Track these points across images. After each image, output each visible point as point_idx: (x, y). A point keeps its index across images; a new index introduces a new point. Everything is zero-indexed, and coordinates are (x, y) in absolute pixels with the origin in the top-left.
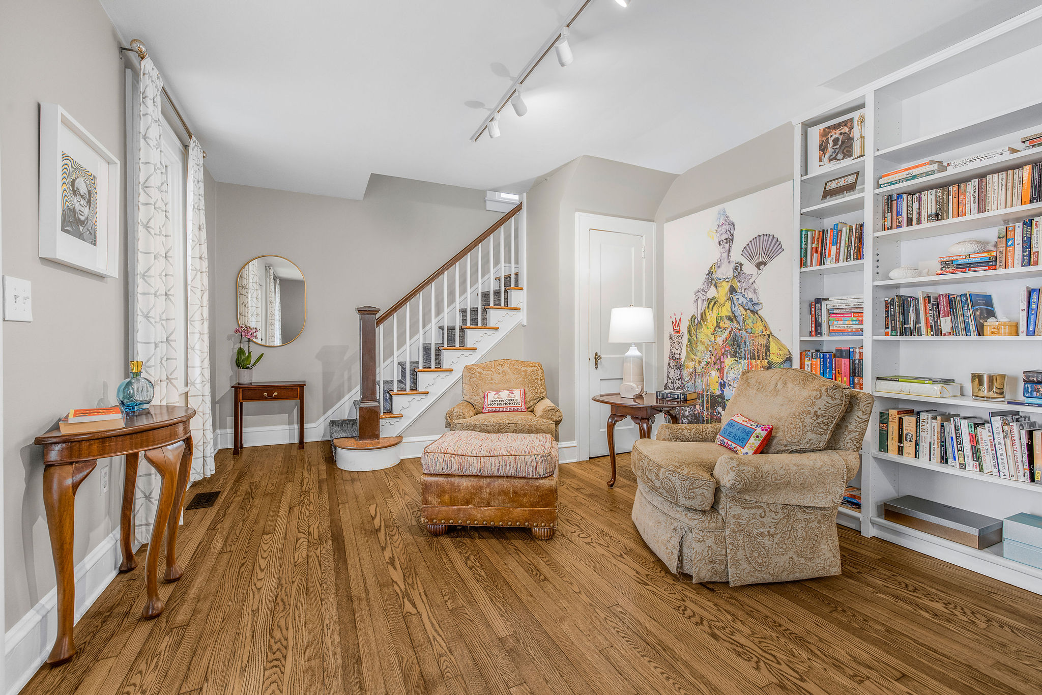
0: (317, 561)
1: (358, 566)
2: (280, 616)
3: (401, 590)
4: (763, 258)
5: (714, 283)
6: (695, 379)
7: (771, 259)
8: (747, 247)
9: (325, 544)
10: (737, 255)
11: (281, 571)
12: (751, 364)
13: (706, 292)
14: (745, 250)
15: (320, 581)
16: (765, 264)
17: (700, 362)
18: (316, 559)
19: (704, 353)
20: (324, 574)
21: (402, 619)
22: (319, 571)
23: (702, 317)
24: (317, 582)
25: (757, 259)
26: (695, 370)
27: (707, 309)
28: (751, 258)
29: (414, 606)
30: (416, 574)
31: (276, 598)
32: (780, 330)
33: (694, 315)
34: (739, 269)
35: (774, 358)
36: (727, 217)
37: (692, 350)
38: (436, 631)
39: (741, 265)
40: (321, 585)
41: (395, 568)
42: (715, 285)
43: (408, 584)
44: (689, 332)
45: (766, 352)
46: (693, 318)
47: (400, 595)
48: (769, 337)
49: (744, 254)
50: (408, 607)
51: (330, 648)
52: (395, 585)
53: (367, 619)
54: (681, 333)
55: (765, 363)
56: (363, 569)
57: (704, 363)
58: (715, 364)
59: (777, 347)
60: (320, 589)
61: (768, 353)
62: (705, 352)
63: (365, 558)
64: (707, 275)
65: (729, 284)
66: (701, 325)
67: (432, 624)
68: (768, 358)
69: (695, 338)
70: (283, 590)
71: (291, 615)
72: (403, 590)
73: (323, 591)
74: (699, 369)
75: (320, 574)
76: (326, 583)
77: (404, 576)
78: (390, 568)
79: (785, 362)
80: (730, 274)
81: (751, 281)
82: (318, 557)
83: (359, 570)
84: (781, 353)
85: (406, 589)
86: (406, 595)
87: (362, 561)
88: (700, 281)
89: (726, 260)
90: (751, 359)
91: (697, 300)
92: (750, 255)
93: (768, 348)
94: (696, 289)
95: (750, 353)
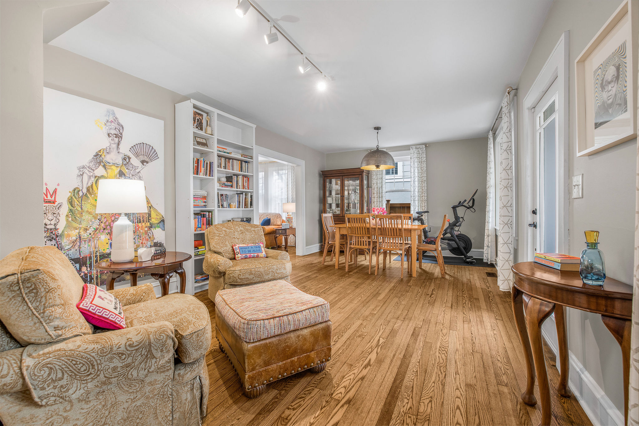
0: (414, 393)
1: (389, 373)
2: (443, 365)
3: (378, 348)
4: (146, 158)
5: (102, 164)
6: (80, 245)
7: (151, 161)
8: (134, 147)
9: (402, 411)
10: (125, 148)
11: (442, 398)
12: (138, 226)
13: (94, 170)
14: (132, 148)
15: (417, 374)
16: (147, 162)
17: (86, 230)
18: (414, 396)
19: (91, 221)
20: (413, 378)
21: (388, 338)
22: (415, 382)
23: (88, 190)
24: (419, 375)
25: (142, 158)
26: (80, 237)
27: (94, 185)
28: (137, 155)
29: (379, 340)
30: (363, 352)
31: (445, 376)
32: (157, 204)
33: (77, 188)
34: (127, 160)
35: (154, 221)
36: (116, 118)
37: (75, 219)
38: (380, 330)
39: (129, 158)
40: (417, 371)
41: (370, 360)
42: (104, 166)
43: (372, 350)
44: (71, 202)
45: (148, 218)
46: (76, 191)
47: (380, 346)
48: (150, 208)
49: (131, 151)
50: (382, 341)
51: (421, 342)
52: (378, 352)
53: (402, 345)
54: (56, 203)
55: (148, 224)
56: (387, 369)
57: (91, 230)
58: (104, 229)
59: (155, 214)
60: (418, 369)
61: (150, 218)
62: (93, 220)
63: (381, 376)
64: (95, 156)
65: (119, 169)
66: (88, 197)
67: (379, 332)
68: (150, 221)
69: (80, 209)
70: (441, 380)
71: (437, 363)
72: (377, 348)
73: (417, 367)
74: (84, 235)
75: (415, 380)
76: (413, 371)
77: (369, 354)
78: (372, 362)
79: (160, 222)
80: (120, 161)
81: (137, 171)
82: (412, 398)
83: (390, 370)
84: (158, 217)
85: (375, 348)
86: (377, 345)
87: (384, 376)
88: (87, 159)
89: (115, 149)
90: (138, 222)
91: (82, 175)
92: (136, 153)
93: (150, 215)
94: (81, 164)
95: (137, 219)
